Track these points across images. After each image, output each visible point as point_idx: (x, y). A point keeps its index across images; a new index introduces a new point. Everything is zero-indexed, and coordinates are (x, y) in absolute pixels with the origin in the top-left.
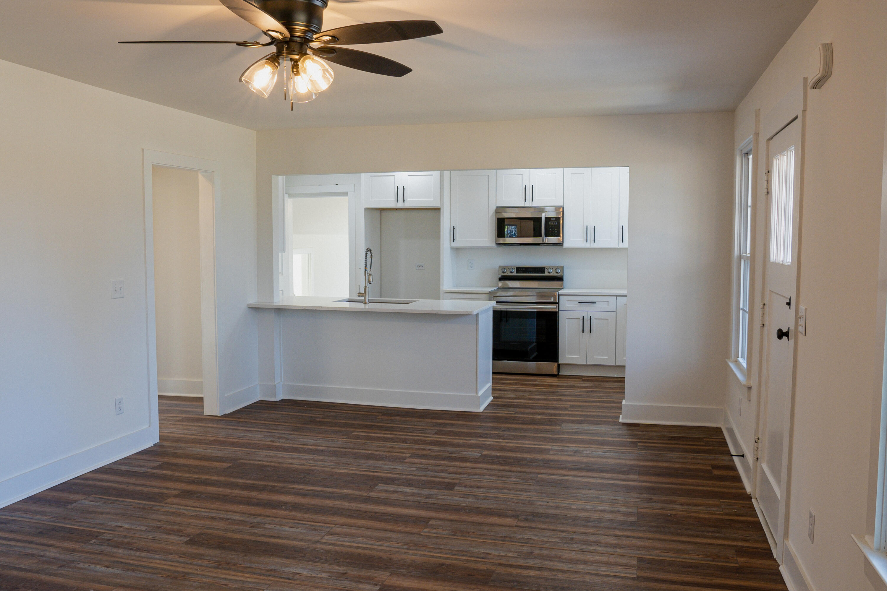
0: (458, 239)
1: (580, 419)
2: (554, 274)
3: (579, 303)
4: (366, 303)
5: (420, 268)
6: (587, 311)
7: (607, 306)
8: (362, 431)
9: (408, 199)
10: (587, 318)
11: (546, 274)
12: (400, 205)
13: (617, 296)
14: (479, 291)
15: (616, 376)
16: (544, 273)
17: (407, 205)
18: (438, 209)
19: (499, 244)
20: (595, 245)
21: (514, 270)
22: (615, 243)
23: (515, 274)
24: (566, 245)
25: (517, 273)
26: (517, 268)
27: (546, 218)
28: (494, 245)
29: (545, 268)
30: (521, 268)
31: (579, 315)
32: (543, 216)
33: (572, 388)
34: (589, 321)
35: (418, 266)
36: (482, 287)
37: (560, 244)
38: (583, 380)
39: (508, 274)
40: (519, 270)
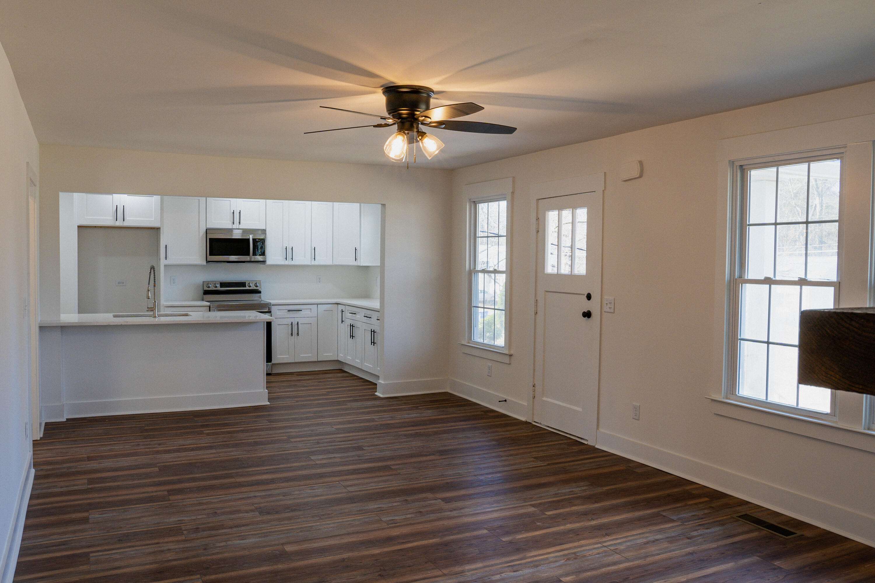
0: (170, 257)
1: (350, 399)
2: (253, 287)
3: (288, 311)
4: (155, 317)
5: (121, 284)
6: (296, 318)
7: (309, 313)
8: (208, 430)
9: (127, 219)
10: (295, 323)
11: (247, 288)
12: (119, 223)
13: (317, 304)
14: (186, 304)
15: (316, 370)
16: (245, 287)
17: (126, 224)
18: (158, 229)
19: (207, 262)
20: (292, 263)
21: (218, 285)
22: (307, 261)
23: (219, 288)
24: (268, 262)
25: (221, 287)
26: (220, 283)
27: (254, 240)
28: (205, 263)
29: (245, 282)
30: (224, 283)
31: (289, 321)
32: (251, 237)
33: (302, 381)
34: (296, 326)
35: (119, 283)
36: (189, 300)
37: (264, 262)
38: (298, 375)
39: (212, 288)
40: (222, 284)
